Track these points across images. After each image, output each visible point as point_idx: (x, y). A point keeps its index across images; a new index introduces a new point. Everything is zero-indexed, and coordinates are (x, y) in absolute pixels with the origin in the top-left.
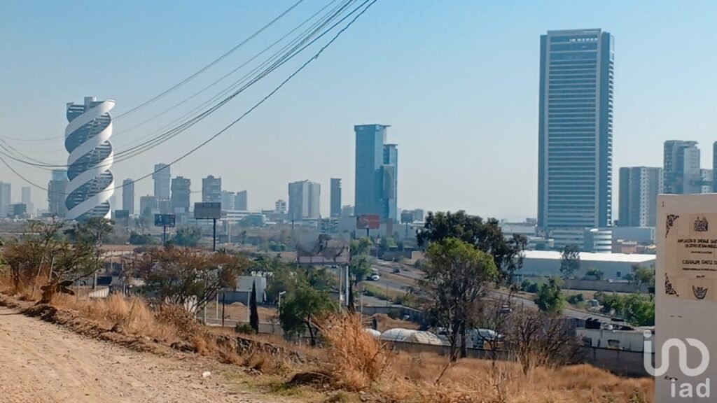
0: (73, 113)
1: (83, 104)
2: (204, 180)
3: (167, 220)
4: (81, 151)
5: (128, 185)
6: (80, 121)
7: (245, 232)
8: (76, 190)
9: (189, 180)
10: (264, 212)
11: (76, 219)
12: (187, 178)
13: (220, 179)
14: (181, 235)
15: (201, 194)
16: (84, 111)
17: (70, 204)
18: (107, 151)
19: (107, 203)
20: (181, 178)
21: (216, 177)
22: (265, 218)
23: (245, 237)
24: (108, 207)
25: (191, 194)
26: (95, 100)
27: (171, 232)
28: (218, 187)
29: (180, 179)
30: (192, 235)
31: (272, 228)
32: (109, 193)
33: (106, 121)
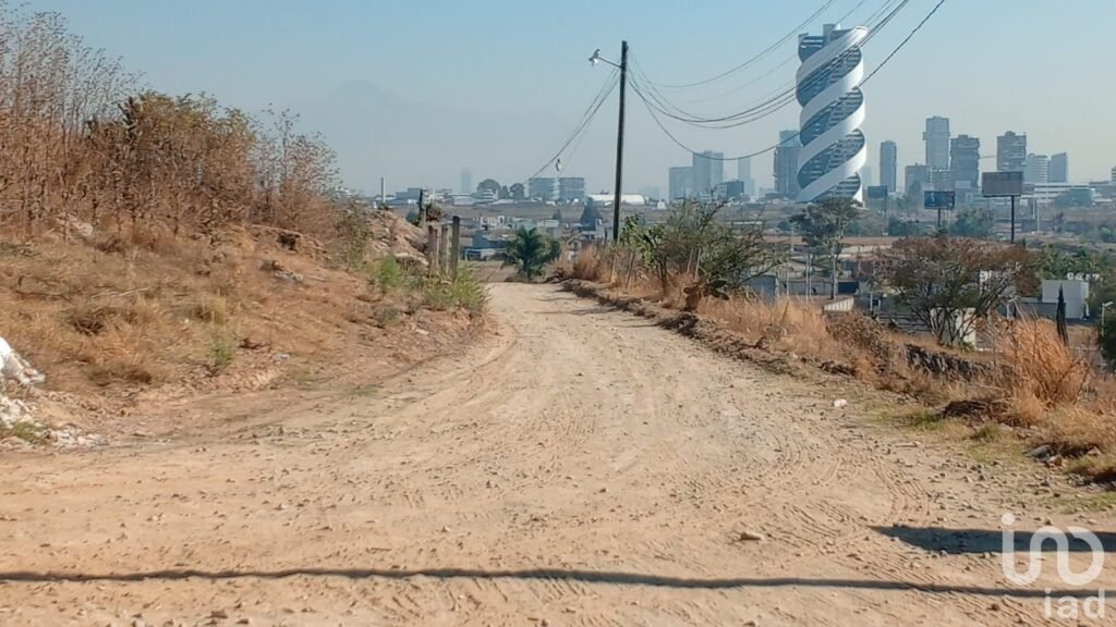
0: (808, 47)
1: (821, 34)
2: (999, 138)
3: (943, 199)
4: (821, 101)
5: (888, 152)
6: (817, 61)
7: (1062, 215)
8: (812, 159)
9: (977, 140)
10: (1093, 184)
11: (812, 201)
12: (975, 137)
13: (1025, 137)
14: (964, 221)
15: (995, 160)
16: (823, 44)
17: (804, 180)
18: (855, 100)
19: (857, 177)
20: (966, 137)
21: (1018, 133)
22: (1095, 195)
23: (1061, 222)
24: (859, 182)
25: (980, 161)
26: (838, 28)
27: (950, 216)
28: (1022, 149)
29: (963, 138)
30: (981, 220)
31: (1106, 207)
32: (859, 162)
33: (854, 57)
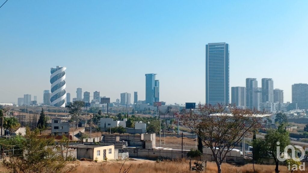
0: (53, 71)
1: (56, 68)
2: (94, 93)
4: (55, 83)
5: (68, 95)
6: (55, 74)
7: (111, 109)
8: (54, 96)
9: (89, 93)
10: (113, 103)
11: (54, 105)
12: (89, 92)
13: (99, 92)
15: (93, 97)
16: (56, 70)
17: (52, 101)
18: (64, 83)
19: (64, 100)
20: (87, 92)
21: (98, 91)
22: (114, 104)
23: (111, 110)
24: (64, 101)
25: (90, 97)
26: (60, 67)
28: (99, 95)
29: (86, 92)
31: (116, 107)
32: (64, 97)
33: (63, 74)
